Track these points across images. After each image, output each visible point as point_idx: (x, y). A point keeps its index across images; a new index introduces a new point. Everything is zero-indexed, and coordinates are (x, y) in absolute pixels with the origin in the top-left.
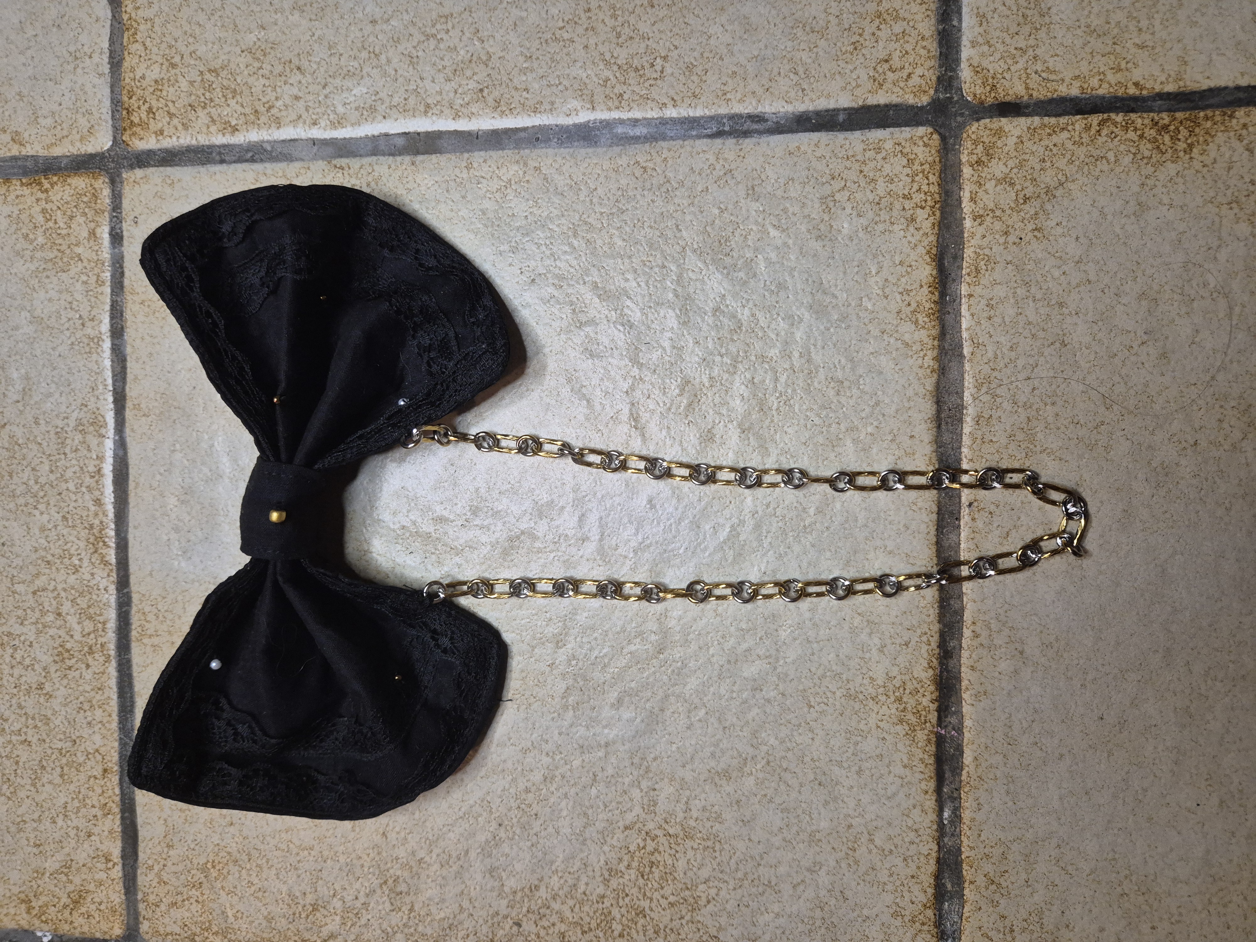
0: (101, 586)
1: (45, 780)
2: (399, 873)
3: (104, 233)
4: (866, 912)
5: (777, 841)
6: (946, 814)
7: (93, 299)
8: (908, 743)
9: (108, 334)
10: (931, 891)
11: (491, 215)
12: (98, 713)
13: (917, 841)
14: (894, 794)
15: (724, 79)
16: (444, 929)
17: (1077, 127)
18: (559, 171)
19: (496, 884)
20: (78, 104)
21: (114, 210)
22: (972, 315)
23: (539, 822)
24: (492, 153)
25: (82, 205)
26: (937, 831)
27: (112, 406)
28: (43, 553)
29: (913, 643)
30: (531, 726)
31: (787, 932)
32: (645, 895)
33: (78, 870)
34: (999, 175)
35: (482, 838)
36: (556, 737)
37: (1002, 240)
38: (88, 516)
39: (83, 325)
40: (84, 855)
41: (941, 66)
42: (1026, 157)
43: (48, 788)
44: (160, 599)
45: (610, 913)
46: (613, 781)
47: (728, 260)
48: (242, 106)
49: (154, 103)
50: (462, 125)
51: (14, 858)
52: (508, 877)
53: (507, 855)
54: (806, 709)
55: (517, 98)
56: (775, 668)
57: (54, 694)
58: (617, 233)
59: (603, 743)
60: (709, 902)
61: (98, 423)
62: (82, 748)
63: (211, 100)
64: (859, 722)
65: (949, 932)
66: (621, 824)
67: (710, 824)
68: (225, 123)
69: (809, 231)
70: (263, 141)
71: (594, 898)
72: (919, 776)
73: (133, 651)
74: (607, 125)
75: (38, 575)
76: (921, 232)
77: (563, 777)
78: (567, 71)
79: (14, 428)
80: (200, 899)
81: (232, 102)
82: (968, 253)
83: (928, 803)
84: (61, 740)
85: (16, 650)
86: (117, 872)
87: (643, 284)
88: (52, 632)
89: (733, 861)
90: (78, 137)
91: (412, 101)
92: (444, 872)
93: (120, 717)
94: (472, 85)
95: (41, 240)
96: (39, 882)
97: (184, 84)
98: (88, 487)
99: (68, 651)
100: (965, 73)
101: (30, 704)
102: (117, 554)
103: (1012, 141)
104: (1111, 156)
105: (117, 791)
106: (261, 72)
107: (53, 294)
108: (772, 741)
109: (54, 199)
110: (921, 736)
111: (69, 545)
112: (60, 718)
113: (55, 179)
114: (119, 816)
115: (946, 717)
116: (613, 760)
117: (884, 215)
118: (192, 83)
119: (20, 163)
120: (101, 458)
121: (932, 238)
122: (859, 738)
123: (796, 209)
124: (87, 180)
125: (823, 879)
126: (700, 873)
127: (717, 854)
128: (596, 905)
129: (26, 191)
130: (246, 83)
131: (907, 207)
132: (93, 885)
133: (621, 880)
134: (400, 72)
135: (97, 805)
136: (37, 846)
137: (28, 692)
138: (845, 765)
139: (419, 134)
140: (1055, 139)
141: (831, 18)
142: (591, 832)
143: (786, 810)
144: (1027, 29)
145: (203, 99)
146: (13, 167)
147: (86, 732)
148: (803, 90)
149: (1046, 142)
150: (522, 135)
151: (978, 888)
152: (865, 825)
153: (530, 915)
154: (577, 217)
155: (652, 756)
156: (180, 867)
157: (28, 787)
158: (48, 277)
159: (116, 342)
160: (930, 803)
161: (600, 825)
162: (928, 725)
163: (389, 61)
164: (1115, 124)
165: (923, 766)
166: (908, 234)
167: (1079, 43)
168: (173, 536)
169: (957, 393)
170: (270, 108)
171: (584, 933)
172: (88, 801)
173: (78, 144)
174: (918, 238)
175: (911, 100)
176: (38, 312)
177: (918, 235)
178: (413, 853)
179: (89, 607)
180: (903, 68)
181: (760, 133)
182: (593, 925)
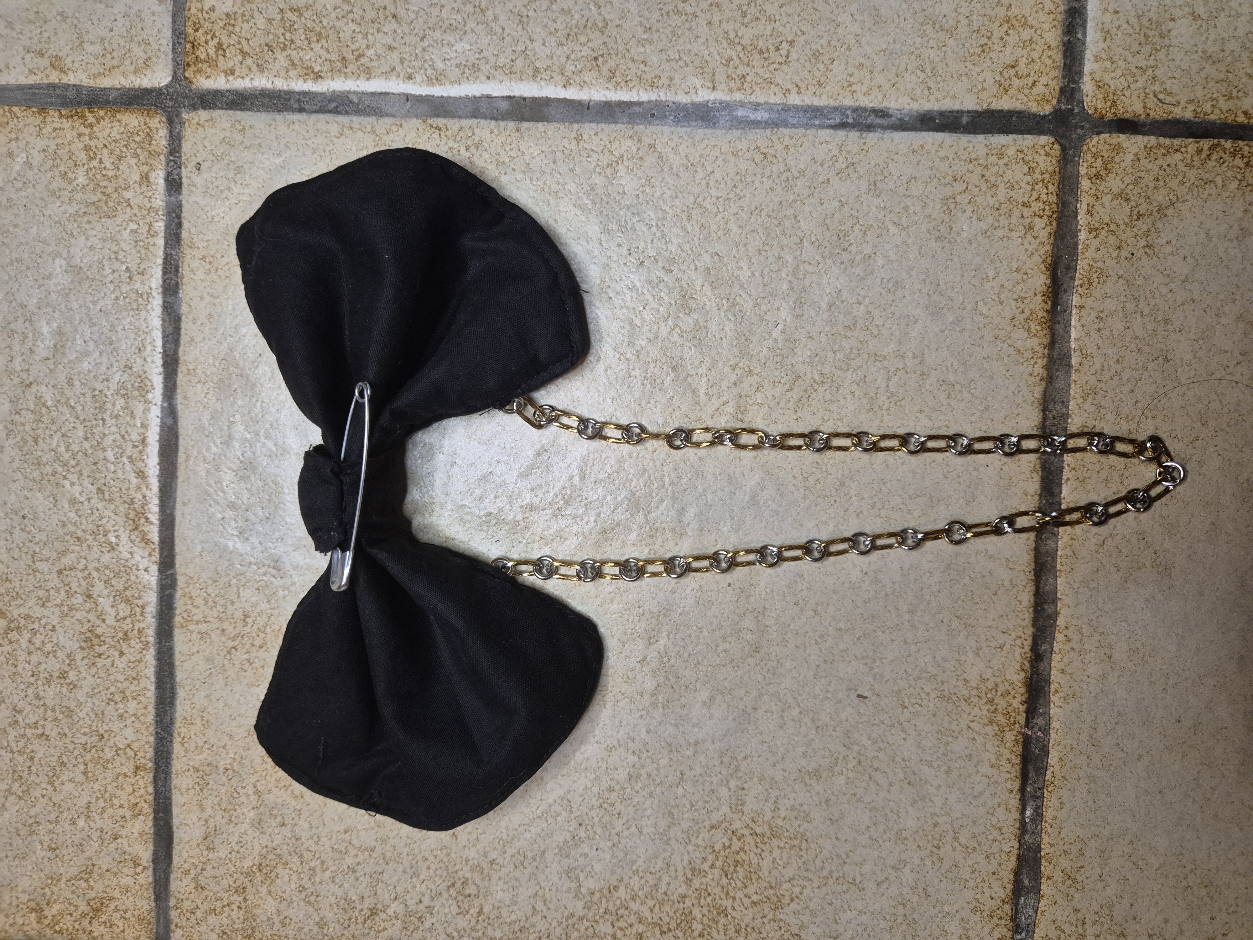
0: (141, 567)
1: (64, 778)
2: (469, 875)
3: (159, 178)
4: (947, 908)
5: (863, 840)
6: (1028, 813)
7: (143, 251)
8: (996, 743)
9: (160, 290)
10: (1010, 887)
11: (600, 191)
12: (132, 705)
13: (1000, 838)
14: (981, 793)
15: (851, 70)
16: (514, 932)
17: (1190, 149)
18: (675, 150)
19: (573, 885)
20: (133, 31)
21: (171, 153)
22: (1083, 326)
23: (621, 822)
24: (602, 126)
25: (133, 145)
26: (1019, 829)
27: (161, 370)
28: (72, 528)
29: (1007, 646)
30: (618, 723)
31: (869, 929)
32: (728, 893)
33: (101, 876)
34: (1116, 190)
35: (559, 838)
36: (643, 734)
37: (1115, 255)
38: (128, 489)
39: (130, 278)
40: (108, 859)
41: (1064, 77)
42: (1142, 174)
43: (69, 787)
44: (210, 582)
45: (691, 912)
46: (701, 780)
47: (845, 256)
48: (328, 51)
49: (225, 39)
50: (572, 94)
51: (24, 863)
52: (586, 877)
53: (586, 855)
54: (899, 710)
55: (634, 70)
56: (871, 669)
57: (79, 684)
58: (733, 219)
59: (692, 741)
60: (792, 900)
61: (143, 388)
62: (111, 743)
63: (292, 42)
64: (951, 723)
65: (1023, 926)
66: (707, 824)
67: (798, 823)
68: (307, 68)
69: (928, 231)
70: (349, 92)
71: (675, 897)
72: (1006, 776)
73: (176, 639)
74: (727, 106)
75: (64, 553)
76: (1038, 241)
77: (649, 775)
78: (689, 47)
79: (43, 388)
80: (243, 905)
81: (316, 47)
82: (1082, 265)
83: (1012, 802)
84: (85, 734)
85: (35, 634)
86: (146, 878)
87: (757, 274)
88: (78, 615)
89: (819, 859)
90: (132, 68)
91: (519, 63)
92: (518, 874)
93: (157, 709)
94: (586, 51)
95: (82, 180)
96: (54, 888)
97: (261, 22)
98: (130, 457)
99: (98, 636)
100: (1087, 86)
101: (49, 695)
102: (161, 532)
103: (1129, 157)
104: (1219, 180)
105: (151, 789)
106: (351, 16)
107: (94, 241)
108: (864, 741)
109: (100, 135)
110: (1010, 736)
111: (105, 520)
112: (86, 710)
113: (102, 113)
114: (151, 817)
115: (1033, 718)
116: (702, 758)
117: (1003, 222)
118: (270, 21)
119: (58, 92)
120: (144, 426)
121: (1048, 248)
122: (950, 739)
123: (918, 208)
124: (140, 118)
125: (908, 876)
126: (784, 872)
127: (803, 853)
128: (677, 905)
129: (66, 124)
130: (334, 27)
131: (1025, 215)
132: (117, 891)
133: (704, 880)
134: (507, 31)
135: (126, 805)
136: (51, 849)
137: (48, 681)
138: (935, 765)
139: (524, 99)
140: (1169, 159)
141: (961, 18)
142: (676, 832)
143: (876, 809)
144: (1147, 49)
145: (282, 40)
146: (50, 96)
147: (116, 726)
148: (929, 89)
149: (1160, 162)
150: (637, 109)
151: (1055, 883)
152: (951, 824)
153: (607, 916)
154: (692, 199)
155: (743, 755)
156: (222, 871)
157: (44, 785)
158: (89, 222)
159: (169, 299)
160: (1014, 802)
161: (685, 825)
162: (1017, 726)
163: (496, 18)
164: (1224, 150)
165: (1009, 766)
166: (1026, 242)
167: (1195, 67)
168: (229, 513)
169: (1063, 402)
170: (360, 56)
171: (663, 933)
172: (115, 801)
173: (132, 77)
174: (1035, 246)
175: (1034, 108)
176: (77, 261)
177: (1035, 243)
178: (485, 854)
179: (126, 589)
180: (1028, 75)
181: (884, 128)
182: (673, 925)
